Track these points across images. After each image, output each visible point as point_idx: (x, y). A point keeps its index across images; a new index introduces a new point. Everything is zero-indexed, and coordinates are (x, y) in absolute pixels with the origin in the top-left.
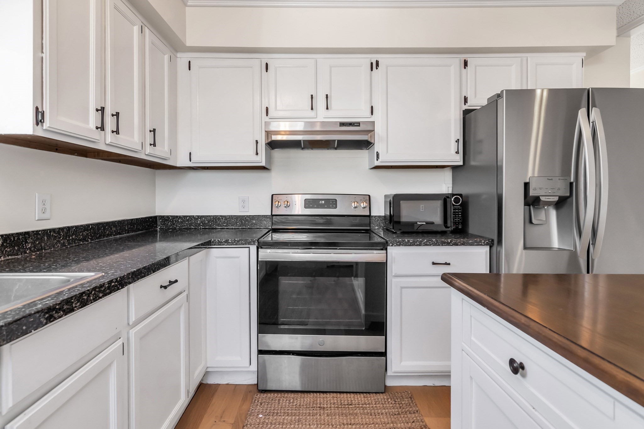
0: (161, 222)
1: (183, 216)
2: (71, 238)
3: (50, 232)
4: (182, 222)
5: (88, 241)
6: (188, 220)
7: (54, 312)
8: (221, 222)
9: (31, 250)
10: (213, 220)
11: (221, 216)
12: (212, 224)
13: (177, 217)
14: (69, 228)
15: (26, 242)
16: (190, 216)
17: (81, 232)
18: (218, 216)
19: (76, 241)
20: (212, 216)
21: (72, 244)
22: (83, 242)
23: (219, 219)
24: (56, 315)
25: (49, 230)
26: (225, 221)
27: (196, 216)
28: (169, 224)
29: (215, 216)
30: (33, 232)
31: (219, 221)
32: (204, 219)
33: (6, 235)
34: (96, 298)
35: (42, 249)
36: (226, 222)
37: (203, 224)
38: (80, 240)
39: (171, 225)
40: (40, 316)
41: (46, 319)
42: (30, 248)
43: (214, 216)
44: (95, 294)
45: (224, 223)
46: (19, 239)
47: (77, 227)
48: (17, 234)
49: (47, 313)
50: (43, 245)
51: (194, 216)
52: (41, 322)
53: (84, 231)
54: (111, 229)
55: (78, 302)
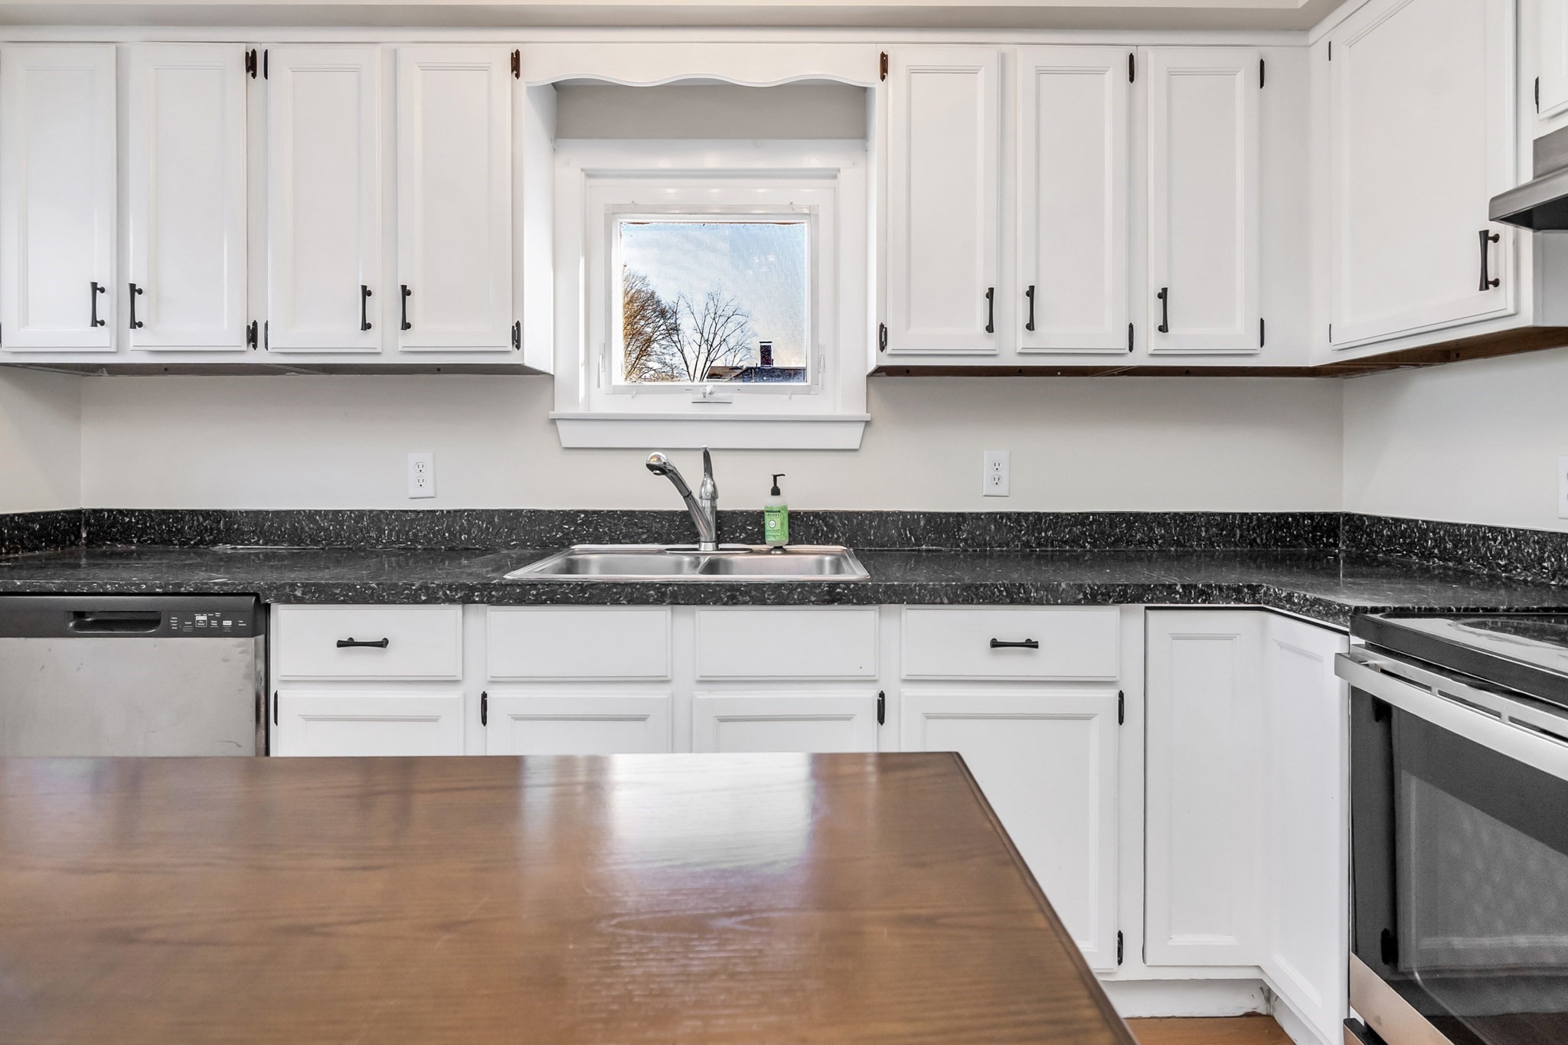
0: (1347, 532)
1: (1392, 519)
2: (1043, 534)
3: (1002, 518)
4: (1389, 540)
5: (1085, 547)
6: (1403, 534)
7: (738, 593)
8: (1491, 553)
9: (966, 543)
10: (1467, 542)
11: (1491, 529)
12: (1463, 553)
13: (1379, 519)
14: (1039, 516)
15: (960, 529)
16: (1407, 521)
17: (1066, 527)
18: (1481, 526)
19: (1055, 543)
20: (1464, 525)
21: (1047, 546)
22: (1071, 547)
23: (1485, 538)
24: (740, 598)
25: (1000, 513)
26: (1502, 550)
27: (1423, 521)
28: (1364, 540)
29: (1474, 526)
30: (971, 514)
31: (1483, 545)
32: (1442, 533)
33: (929, 513)
34: (802, 599)
35: (985, 545)
36: (1506, 552)
37: (1440, 551)
38: (1066, 542)
39: (1367, 545)
40: (720, 590)
41: (728, 597)
42: (966, 540)
43: (1470, 525)
44: (799, 593)
45: (1499, 555)
46: (948, 521)
47: (1057, 515)
48: (945, 513)
49: (728, 590)
50: (988, 538)
51: (1417, 521)
52: (722, 599)
53: (1076, 526)
54: (1151, 529)
55: (773, 594)
